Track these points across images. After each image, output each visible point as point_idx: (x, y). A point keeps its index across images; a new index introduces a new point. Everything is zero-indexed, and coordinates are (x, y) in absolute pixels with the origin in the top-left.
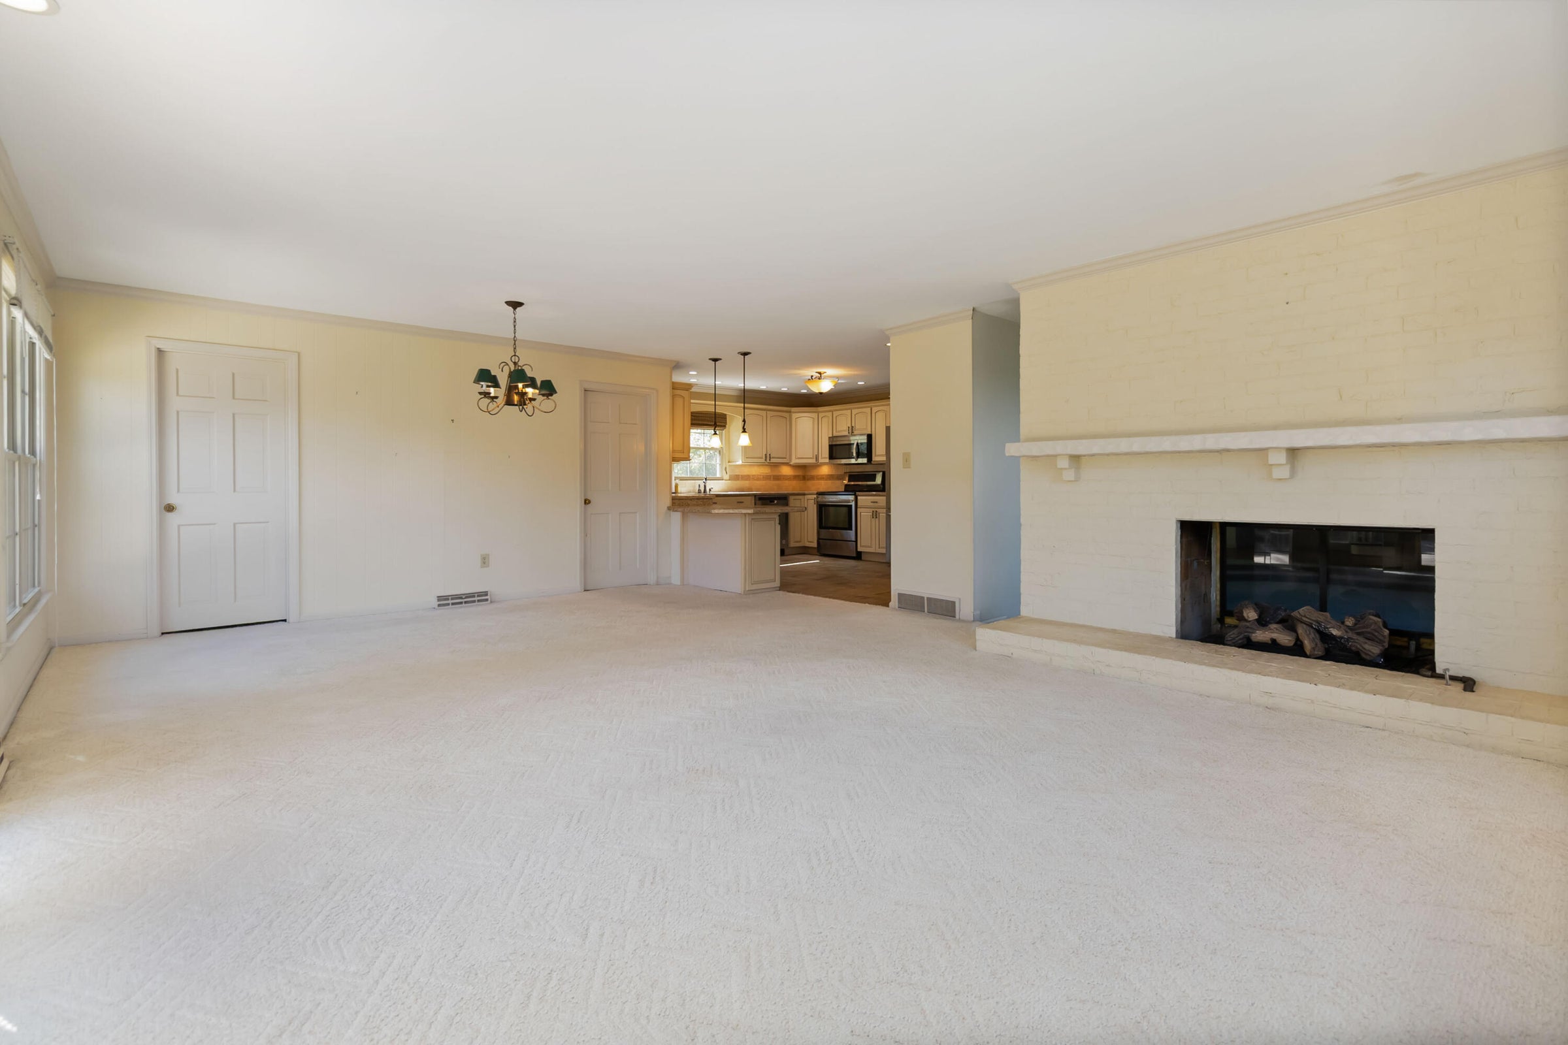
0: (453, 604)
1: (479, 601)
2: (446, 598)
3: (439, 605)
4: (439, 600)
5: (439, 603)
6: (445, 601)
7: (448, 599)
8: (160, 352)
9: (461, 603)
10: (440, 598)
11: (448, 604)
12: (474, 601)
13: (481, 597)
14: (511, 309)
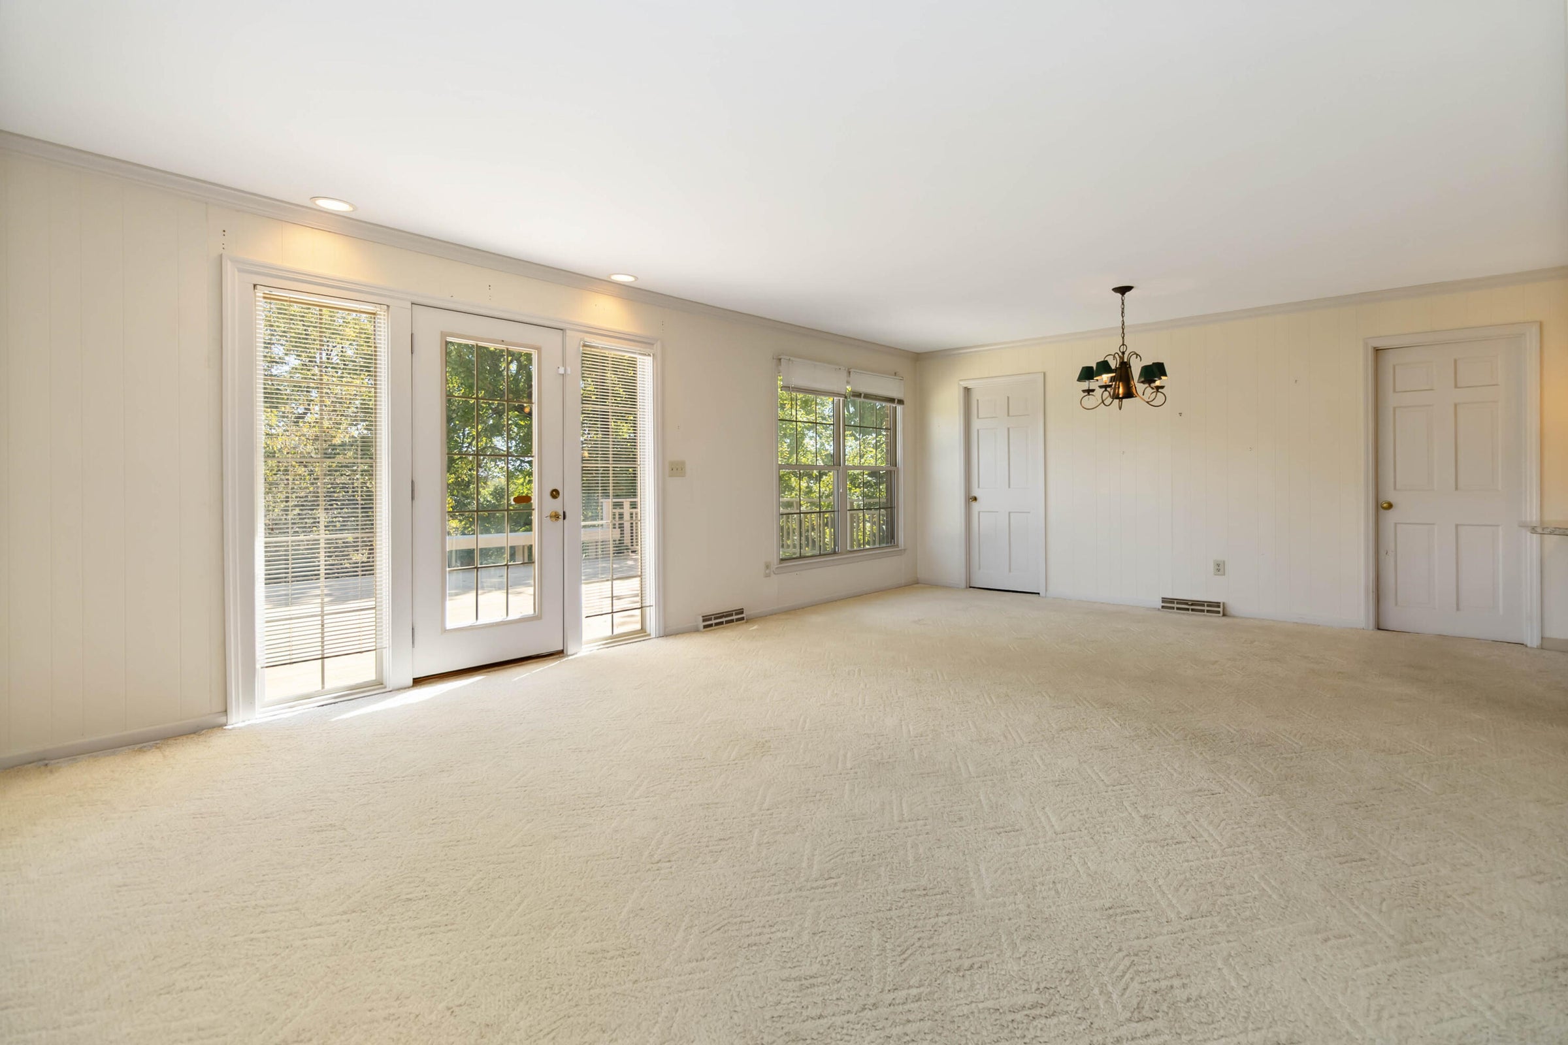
0: (1178, 609)
1: (1208, 611)
2: (1172, 601)
3: (1163, 607)
4: (1163, 602)
5: (1163, 604)
6: (1169, 604)
7: (1174, 603)
8: (967, 391)
9: (1188, 609)
10: (1164, 600)
11: (1173, 608)
12: (1203, 611)
13: (1214, 608)
14: (1119, 295)
